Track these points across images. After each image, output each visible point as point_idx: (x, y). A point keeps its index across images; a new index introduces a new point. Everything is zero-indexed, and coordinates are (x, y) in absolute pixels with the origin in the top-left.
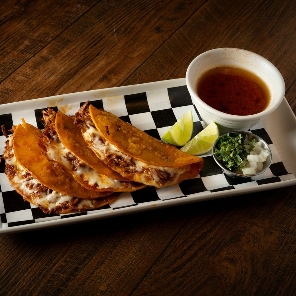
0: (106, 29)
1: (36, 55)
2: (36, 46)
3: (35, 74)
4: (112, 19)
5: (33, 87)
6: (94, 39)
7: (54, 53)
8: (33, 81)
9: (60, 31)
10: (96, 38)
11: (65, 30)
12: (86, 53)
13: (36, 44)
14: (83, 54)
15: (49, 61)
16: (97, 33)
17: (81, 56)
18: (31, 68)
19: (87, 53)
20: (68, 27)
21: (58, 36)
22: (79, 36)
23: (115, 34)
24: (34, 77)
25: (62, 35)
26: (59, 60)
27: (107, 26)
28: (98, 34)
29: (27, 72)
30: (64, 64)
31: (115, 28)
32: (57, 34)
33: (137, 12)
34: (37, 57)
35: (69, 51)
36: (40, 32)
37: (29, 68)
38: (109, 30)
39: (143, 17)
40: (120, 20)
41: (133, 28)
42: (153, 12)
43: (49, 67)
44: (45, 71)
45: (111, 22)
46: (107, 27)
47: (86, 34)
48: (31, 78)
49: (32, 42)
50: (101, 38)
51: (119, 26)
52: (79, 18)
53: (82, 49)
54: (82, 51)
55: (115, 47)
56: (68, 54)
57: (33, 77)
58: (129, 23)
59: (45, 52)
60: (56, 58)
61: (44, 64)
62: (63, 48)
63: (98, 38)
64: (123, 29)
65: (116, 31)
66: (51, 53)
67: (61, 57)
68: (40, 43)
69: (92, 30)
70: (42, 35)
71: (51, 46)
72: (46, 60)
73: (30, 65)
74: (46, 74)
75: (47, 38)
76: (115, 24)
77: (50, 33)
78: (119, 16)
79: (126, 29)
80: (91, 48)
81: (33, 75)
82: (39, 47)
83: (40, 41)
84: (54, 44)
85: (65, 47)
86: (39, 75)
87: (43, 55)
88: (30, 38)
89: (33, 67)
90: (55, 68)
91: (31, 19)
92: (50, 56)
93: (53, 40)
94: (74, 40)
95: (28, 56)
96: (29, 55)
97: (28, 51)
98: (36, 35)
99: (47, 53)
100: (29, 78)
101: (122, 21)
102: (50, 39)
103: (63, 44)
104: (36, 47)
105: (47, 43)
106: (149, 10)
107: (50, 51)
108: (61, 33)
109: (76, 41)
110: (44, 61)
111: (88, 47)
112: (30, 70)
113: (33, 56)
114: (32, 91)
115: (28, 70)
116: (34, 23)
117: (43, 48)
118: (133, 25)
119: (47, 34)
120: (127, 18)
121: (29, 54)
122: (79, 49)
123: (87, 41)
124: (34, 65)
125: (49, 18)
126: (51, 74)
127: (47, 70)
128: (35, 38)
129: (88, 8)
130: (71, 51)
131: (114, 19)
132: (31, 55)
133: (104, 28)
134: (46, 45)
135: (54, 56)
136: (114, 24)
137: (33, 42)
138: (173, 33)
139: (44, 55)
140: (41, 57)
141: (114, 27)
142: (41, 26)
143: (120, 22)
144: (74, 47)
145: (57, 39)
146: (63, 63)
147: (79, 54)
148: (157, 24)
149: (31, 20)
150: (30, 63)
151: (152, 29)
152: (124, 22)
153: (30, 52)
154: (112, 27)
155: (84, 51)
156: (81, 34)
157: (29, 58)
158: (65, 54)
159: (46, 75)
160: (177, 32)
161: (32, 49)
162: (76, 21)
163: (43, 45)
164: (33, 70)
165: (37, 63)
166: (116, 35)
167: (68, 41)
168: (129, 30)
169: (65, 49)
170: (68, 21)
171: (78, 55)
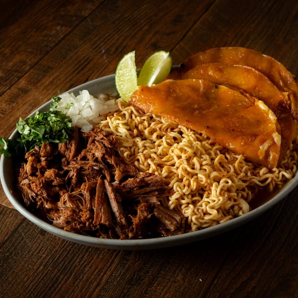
0: (94, 51)
1: (12, 87)
2: (11, 76)
3: (13, 108)
4: (99, 39)
5: (11, 124)
6: (80, 63)
7: (33, 82)
8: (11, 116)
9: (39, 57)
10: (82, 62)
11: (44, 56)
12: (71, 80)
13: (10, 75)
14: (69, 81)
15: (29, 93)
16: (83, 56)
17: (66, 83)
18: (7, 103)
19: (74, 79)
20: (48, 52)
21: (36, 64)
22: (62, 61)
23: (104, 55)
24: (12, 113)
25: (41, 62)
26: (40, 90)
27: (94, 47)
28: (84, 58)
29: (3, 107)
30: (47, 94)
31: (104, 49)
32: (36, 61)
33: (127, 29)
34: (14, 90)
35: (51, 79)
36: (15, 60)
37: (5, 103)
38: (96, 51)
39: (135, 34)
40: (109, 40)
41: (125, 47)
42: (146, 28)
43: (28, 99)
44: (24, 104)
45: (99, 42)
46: (94, 49)
47: (71, 58)
48: (8, 114)
49: (6, 73)
50: (88, 61)
51: (108, 46)
52: (60, 41)
53: (67, 75)
54: (67, 78)
55: (106, 70)
56: (51, 82)
57: (10, 112)
58: (120, 41)
59: (23, 83)
60: (36, 88)
61: (23, 96)
62: (44, 76)
63: (85, 61)
64: (113, 49)
65: (105, 52)
66: (29, 83)
67: (42, 87)
68: (16, 73)
69: (77, 53)
70: (18, 64)
71: (29, 75)
72: (25, 91)
73: (6, 99)
74: (26, 107)
75: (24, 66)
76: (104, 44)
77: (27, 61)
78: (107, 35)
79: (117, 49)
80: (77, 74)
81: (11, 110)
82: (15, 78)
83: (16, 71)
84: (32, 73)
85: (47, 75)
86: (18, 110)
87: (20, 86)
88: (3, 68)
89: (10, 101)
90: (36, 99)
91: (3, 47)
92: (30, 87)
93: (31, 68)
94: (56, 66)
95: (2, 89)
96: (4, 88)
97: (3, 83)
98: (11, 64)
99: (25, 83)
100: (5, 114)
101: (111, 40)
102: (28, 68)
103: (44, 71)
104: (11, 78)
105: (24, 73)
106: (142, 26)
107: (29, 82)
108: (40, 59)
109: (59, 67)
110: (22, 93)
111: (74, 72)
112: (6, 105)
113: (9, 89)
114: (10, 129)
115: (4, 105)
116: (7, 51)
117: (20, 78)
118: (124, 44)
119: (24, 63)
120: (116, 37)
121: (4, 86)
122: (63, 75)
123: (72, 66)
124: (11, 99)
125: (24, 44)
126: (33, 107)
127: (26, 103)
128: (9, 68)
129: (70, 29)
130: (54, 79)
131: (102, 39)
132: (6, 88)
133: (91, 50)
134: (23, 74)
135: (34, 86)
136: (102, 44)
137: (8, 73)
138: (173, 48)
139: (22, 86)
140: (19, 89)
141: (102, 48)
142: (15, 54)
143: (108, 42)
144: (57, 74)
145: (36, 66)
146: (45, 93)
147: (64, 81)
148: (153, 40)
149: (3, 49)
150: (6, 96)
151: (147, 46)
152: (113, 42)
153: (5, 83)
154: (100, 48)
155: (70, 78)
156: (64, 58)
157: (4, 91)
158: (47, 83)
159: (26, 109)
160: (177, 47)
161: (6, 80)
162: (57, 45)
163: (19, 75)
164: (10, 104)
165: (15, 96)
166: (106, 56)
167: (49, 68)
168: (120, 50)
169: (47, 77)
170: (47, 46)
171: (62, 82)
